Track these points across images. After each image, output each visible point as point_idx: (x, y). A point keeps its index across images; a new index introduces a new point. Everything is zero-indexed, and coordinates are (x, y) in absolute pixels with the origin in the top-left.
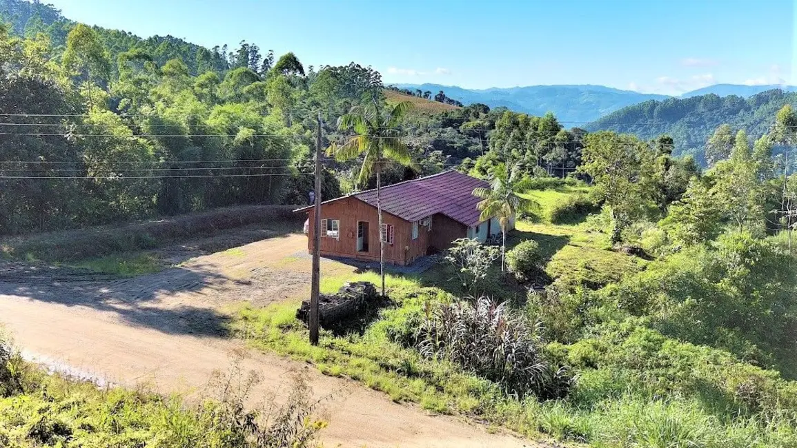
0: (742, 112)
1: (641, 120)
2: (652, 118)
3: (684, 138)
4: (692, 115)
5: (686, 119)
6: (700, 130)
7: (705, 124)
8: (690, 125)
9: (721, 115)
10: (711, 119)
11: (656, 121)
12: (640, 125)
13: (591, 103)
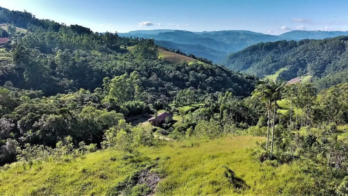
0: (294, 47)
1: (257, 50)
2: (262, 49)
3: (271, 59)
4: (276, 48)
5: (274, 50)
6: (279, 55)
7: (280, 52)
8: (275, 53)
9: (287, 49)
10: (283, 50)
11: (263, 51)
12: (257, 52)
13: (244, 39)
